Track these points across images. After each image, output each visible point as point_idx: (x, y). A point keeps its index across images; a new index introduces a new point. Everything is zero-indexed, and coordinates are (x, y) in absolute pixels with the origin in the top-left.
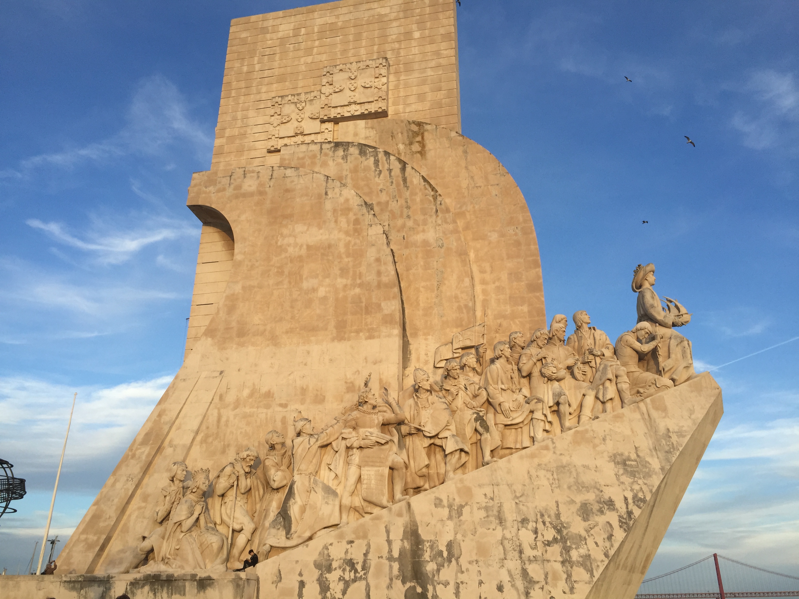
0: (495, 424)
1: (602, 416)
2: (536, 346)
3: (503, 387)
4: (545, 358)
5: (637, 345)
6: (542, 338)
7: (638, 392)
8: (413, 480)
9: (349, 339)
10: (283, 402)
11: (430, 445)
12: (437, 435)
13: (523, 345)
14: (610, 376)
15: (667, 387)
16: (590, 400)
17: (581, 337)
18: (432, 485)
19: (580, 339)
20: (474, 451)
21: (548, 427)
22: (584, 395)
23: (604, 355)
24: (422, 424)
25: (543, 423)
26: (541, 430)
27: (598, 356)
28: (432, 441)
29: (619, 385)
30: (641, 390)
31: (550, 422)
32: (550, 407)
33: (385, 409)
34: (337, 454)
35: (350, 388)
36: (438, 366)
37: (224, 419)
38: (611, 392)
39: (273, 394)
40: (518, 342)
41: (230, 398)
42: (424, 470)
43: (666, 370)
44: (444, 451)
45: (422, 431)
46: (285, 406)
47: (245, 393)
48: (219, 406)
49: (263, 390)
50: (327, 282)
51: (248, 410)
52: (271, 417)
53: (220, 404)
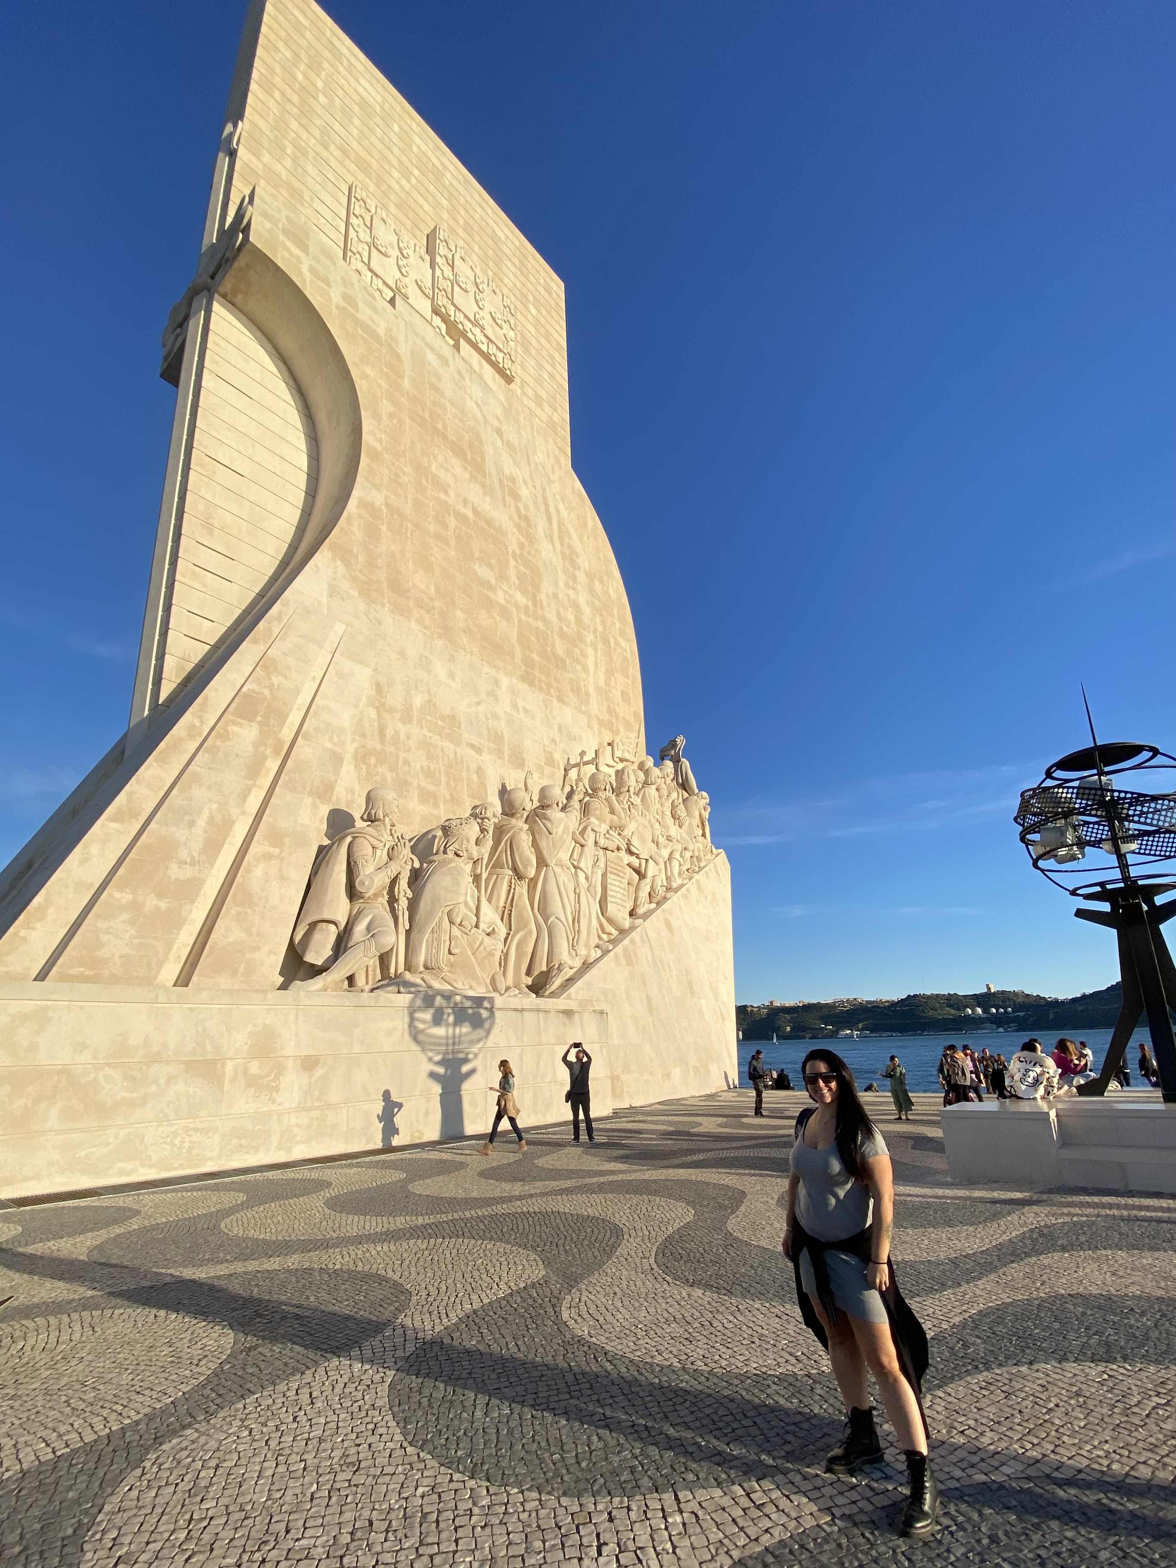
9: (540, 690)
10: (474, 743)
34: (585, 848)
37: (389, 732)
39: (460, 724)
41: (395, 699)
46: (478, 750)
47: (418, 701)
48: (378, 704)
49: (445, 710)
50: (505, 586)
51: (426, 732)
52: (462, 761)
53: (378, 701)
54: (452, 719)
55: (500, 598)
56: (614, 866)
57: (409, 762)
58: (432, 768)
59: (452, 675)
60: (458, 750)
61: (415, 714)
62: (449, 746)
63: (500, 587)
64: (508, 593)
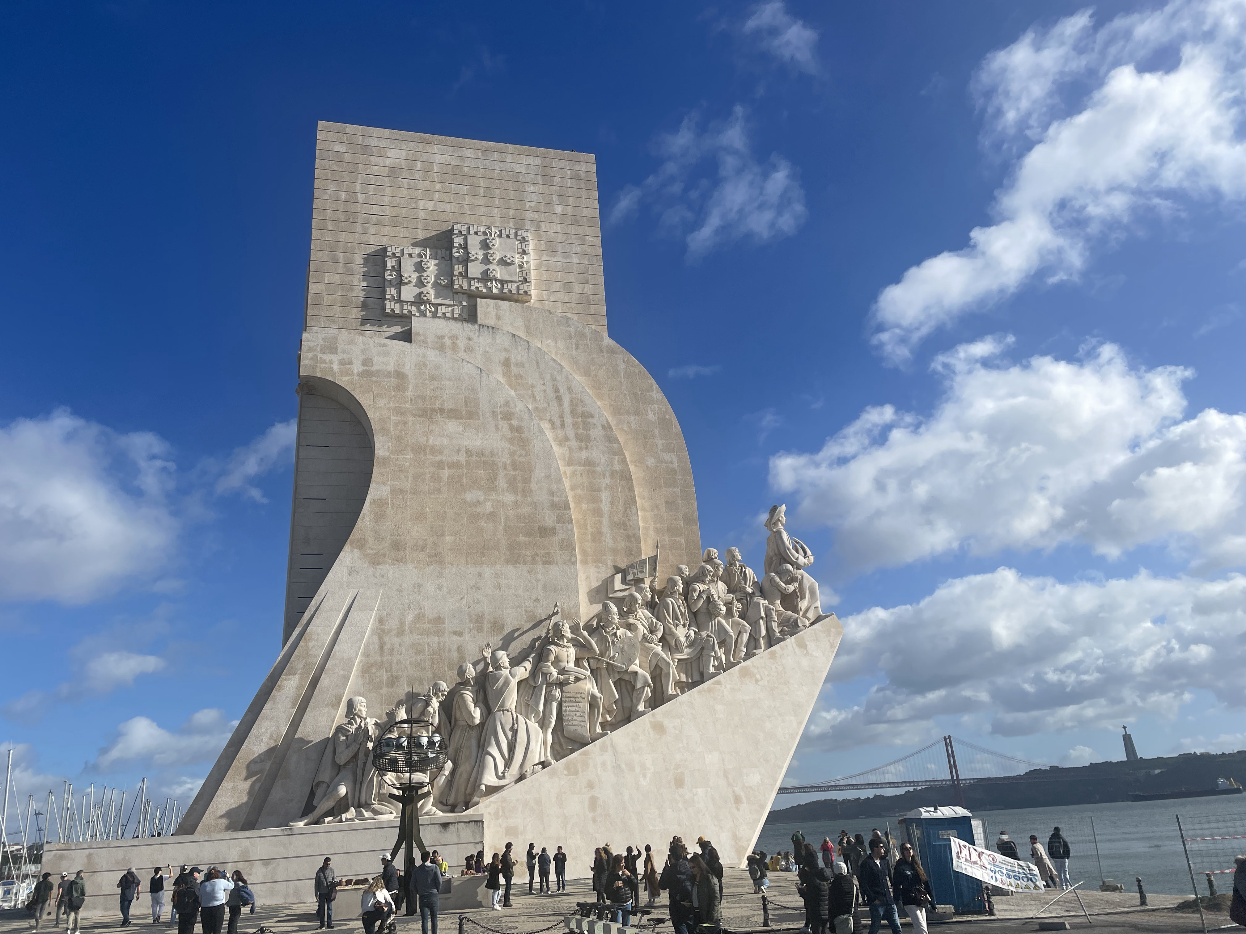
0: (672, 659)
3: (678, 622)
4: (712, 595)
5: (783, 586)
7: (783, 630)
9: (525, 563)
10: (457, 629)
11: (618, 679)
12: (627, 670)
13: (687, 579)
14: (763, 615)
15: (805, 627)
17: (734, 574)
19: (732, 575)
21: (716, 662)
22: (740, 632)
23: (754, 593)
24: (612, 658)
25: (712, 658)
26: (711, 665)
27: (749, 594)
28: (620, 676)
30: (785, 628)
31: (718, 658)
32: (718, 643)
33: (576, 642)
39: (444, 620)
41: (392, 623)
42: (614, 705)
43: (803, 609)
44: (633, 686)
45: (613, 665)
46: (460, 634)
47: (410, 617)
49: (432, 615)
50: (493, 496)
51: (415, 637)
52: (444, 646)
53: (380, 629)
54: (439, 620)
55: (488, 507)
56: (569, 695)
57: (401, 663)
58: (419, 661)
59: (439, 587)
60: (441, 640)
62: (434, 640)
63: (489, 500)
64: (497, 500)
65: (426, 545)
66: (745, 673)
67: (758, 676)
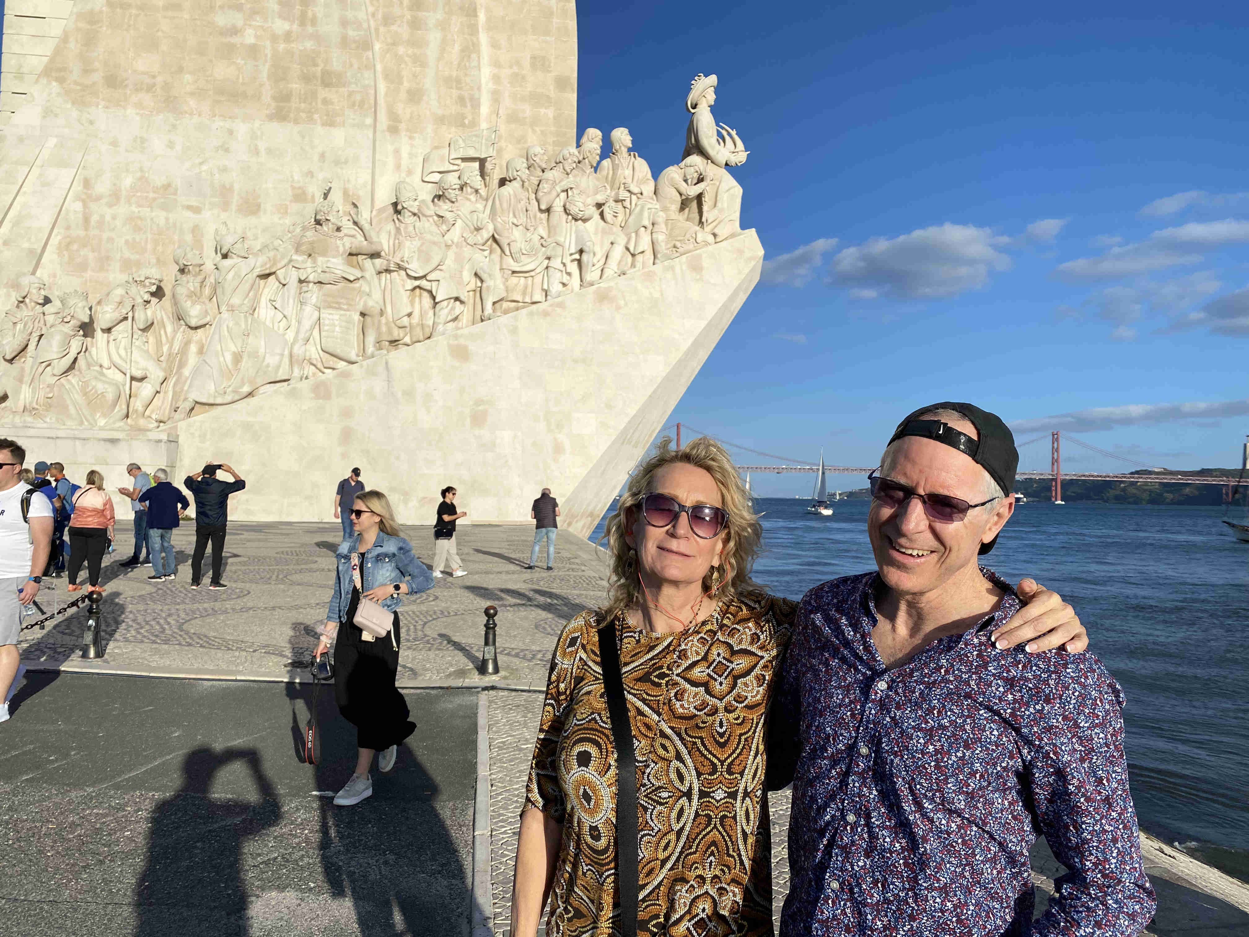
0: (501, 269)
1: (630, 272)
2: (562, 170)
3: (515, 222)
4: (571, 188)
5: (683, 186)
6: (570, 160)
7: (675, 247)
8: (390, 332)
9: (296, 121)
10: (195, 204)
11: (415, 288)
12: (424, 277)
13: (544, 166)
14: (646, 222)
15: (707, 244)
16: (618, 251)
17: (618, 165)
18: (414, 339)
19: (615, 168)
20: (472, 301)
21: (566, 278)
22: (612, 243)
23: (641, 194)
24: (405, 259)
25: (559, 274)
26: (557, 281)
27: (635, 194)
28: (417, 283)
29: (654, 236)
30: (678, 244)
31: (569, 274)
32: (571, 255)
33: (353, 232)
34: (285, 288)
35: (300, 196)
36: (426, 179)
37: (95, 218)
38: (645, 243)
39: (176, 190)
40: (538, 161)
41: (102, 187)
42: (406, 319)
43: (709, 221)
44: (434, 298)
45: (405, 270)
46: (196, 210)
47: (128, 181)
48: (84, 197)
49: (159, 181)
50: (258, 21)
51: (134, 208)
52: (175, 225)
53: (86, 194)
54: (168, 189)
55: (249, 37)
56: (333, 300)
57: (113, 241)
58: (138, 240)
59: (171, 145)
60: (170, 215)
61: (124, 193)
62: (160, 216)
63: (250, 25)
64: (262, 27)
65: (154, 85)
66: (603, 297)
67: (622, 303)
